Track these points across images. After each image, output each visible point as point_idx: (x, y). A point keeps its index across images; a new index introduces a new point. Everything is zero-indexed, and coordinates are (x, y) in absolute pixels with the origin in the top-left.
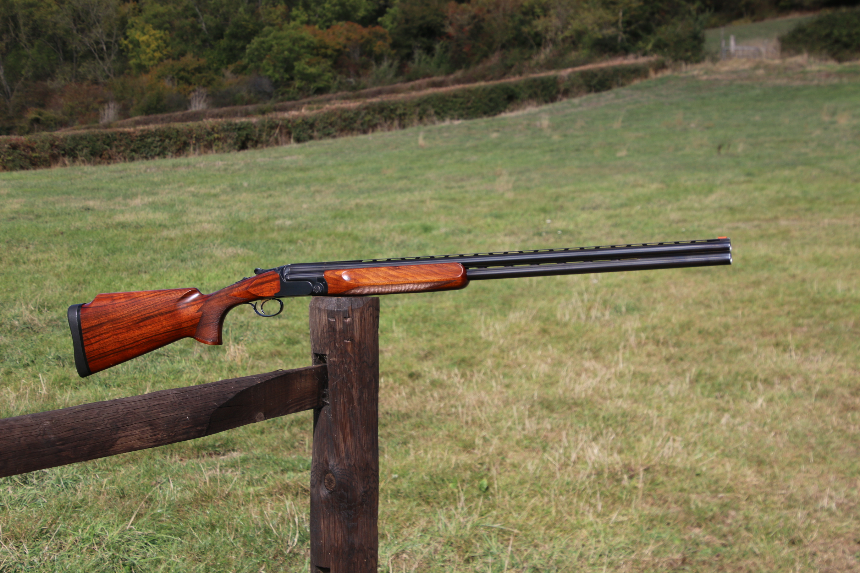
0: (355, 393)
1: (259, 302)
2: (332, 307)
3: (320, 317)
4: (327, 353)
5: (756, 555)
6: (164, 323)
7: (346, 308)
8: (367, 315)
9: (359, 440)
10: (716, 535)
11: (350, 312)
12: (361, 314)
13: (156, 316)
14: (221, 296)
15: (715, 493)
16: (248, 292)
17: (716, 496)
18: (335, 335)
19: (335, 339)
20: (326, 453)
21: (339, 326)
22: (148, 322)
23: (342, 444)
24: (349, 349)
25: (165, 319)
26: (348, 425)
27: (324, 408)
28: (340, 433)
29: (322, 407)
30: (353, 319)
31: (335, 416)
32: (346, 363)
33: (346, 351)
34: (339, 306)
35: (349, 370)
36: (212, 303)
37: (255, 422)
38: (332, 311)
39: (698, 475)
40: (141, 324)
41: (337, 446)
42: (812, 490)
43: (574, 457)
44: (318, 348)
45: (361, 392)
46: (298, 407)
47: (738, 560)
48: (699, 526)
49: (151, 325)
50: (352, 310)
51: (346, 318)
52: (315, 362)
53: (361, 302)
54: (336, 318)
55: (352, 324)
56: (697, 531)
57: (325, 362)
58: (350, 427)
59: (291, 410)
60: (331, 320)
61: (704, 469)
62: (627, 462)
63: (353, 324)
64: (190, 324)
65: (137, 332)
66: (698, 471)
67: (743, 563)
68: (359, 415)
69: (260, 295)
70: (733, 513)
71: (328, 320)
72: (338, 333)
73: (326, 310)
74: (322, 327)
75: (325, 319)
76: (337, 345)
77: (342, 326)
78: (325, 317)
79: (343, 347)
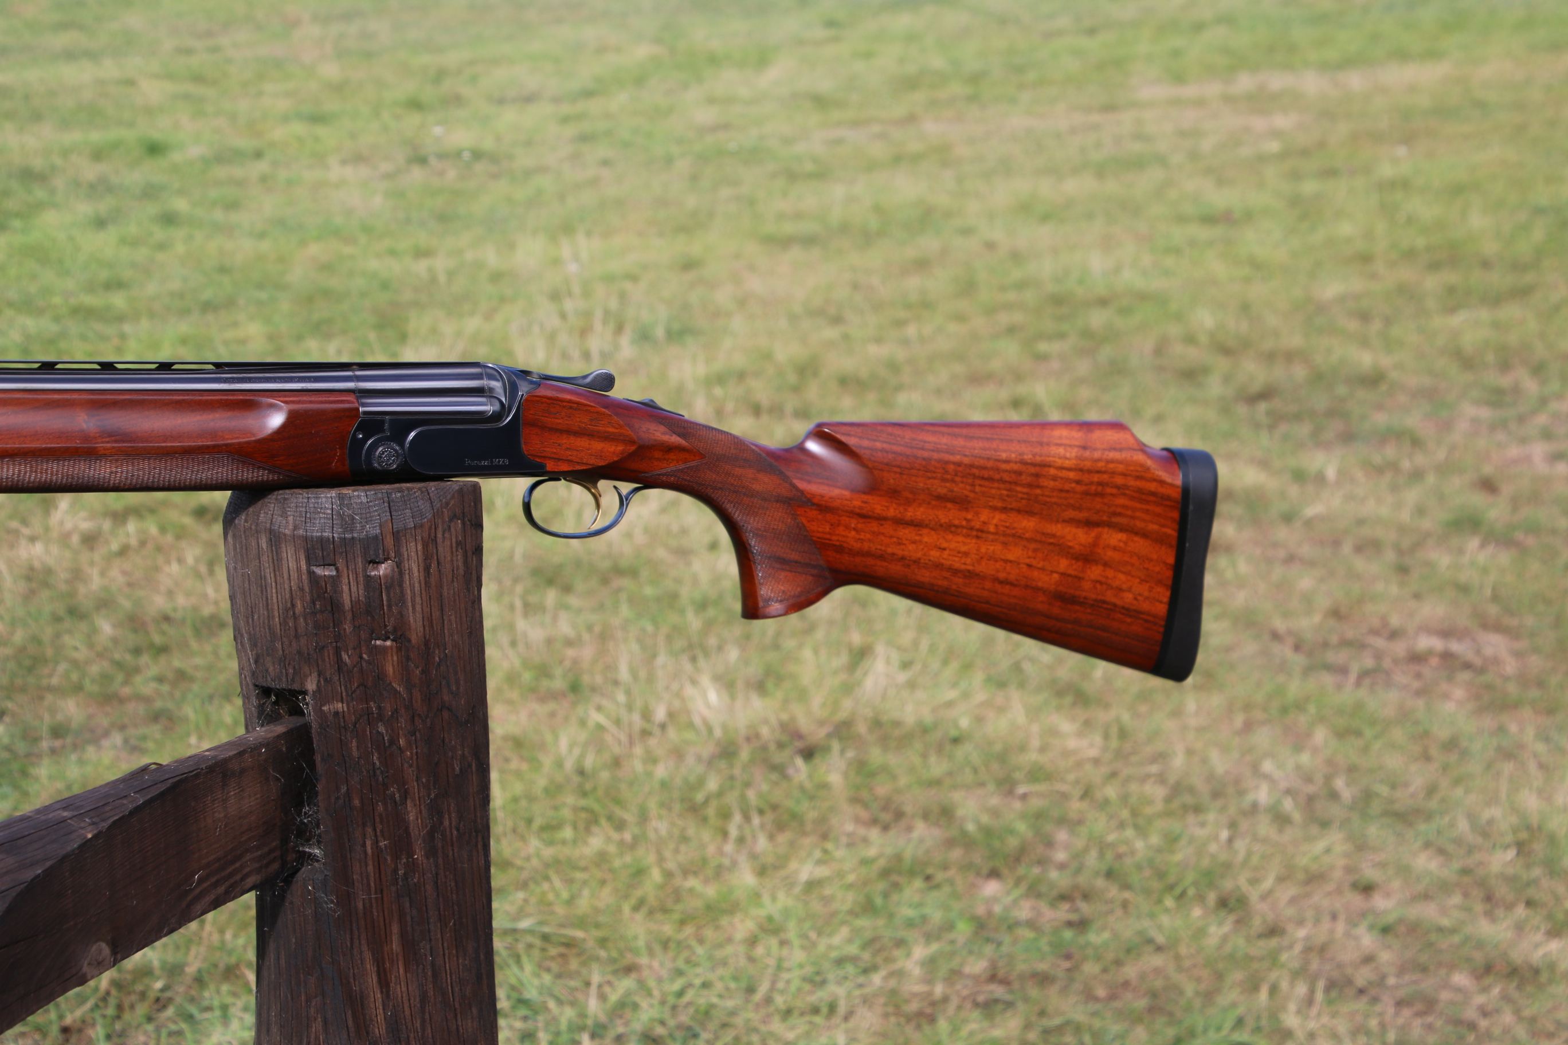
0: (415, 815)
2: (321, 528)
3: (277, 563)
4: (311, 685)
5: (1159, 949)
7: (372, 529)
8: (444, 549)
9: (435, 975)
10: (1039, 896)
11: (389, 541)
12: (425, 546)
15: (1007, 786)
17: (1010, 793)
18: (337, 623)
19: (338, 637)
20: (317, 1026)
21: (350, 592)
23: (375, 996)
24: (390, 670)
26: (395, 928)
27: (304, 872)
28: (368, 956)
29: (297, 870)
30: (399, 565)
31: (345, 900)
32: (380, 718)
33: (381, 677)
34: (348, 524)
35: (393, 741)
37: (83, 981)
38: (321, 540)
39: (956, 741)
41: (356, 1003)
42: (1220, 764)
43: (660, 714)
44: (273, 669)
45: (436, 810)
46: (221, 890)
47: (1118, 963)
48: (994, 874)
50: (396, 535)
51: (376, 563)
52: (267, 717)
53: (423, 505)
54: (341, 563)
55: (396, 581)
56: (992, 888)
57: (302, 714)
58: (403, 935)
59: (198, 907)
60: (319, 571)
61: (964, 723)
62: (785, 717)
63: (401, 585)
66: (954, 733)
67: (1130, 971)
68: (429, 887)
70: (1062, 836)
71: (311, 573)
72: (349, 616)
73: (299, 537)
74: (288, 596)
75: (299, 569)
76: (345, 657)
77: (361, 592)
78: (297, 561)
79: (369, 662)
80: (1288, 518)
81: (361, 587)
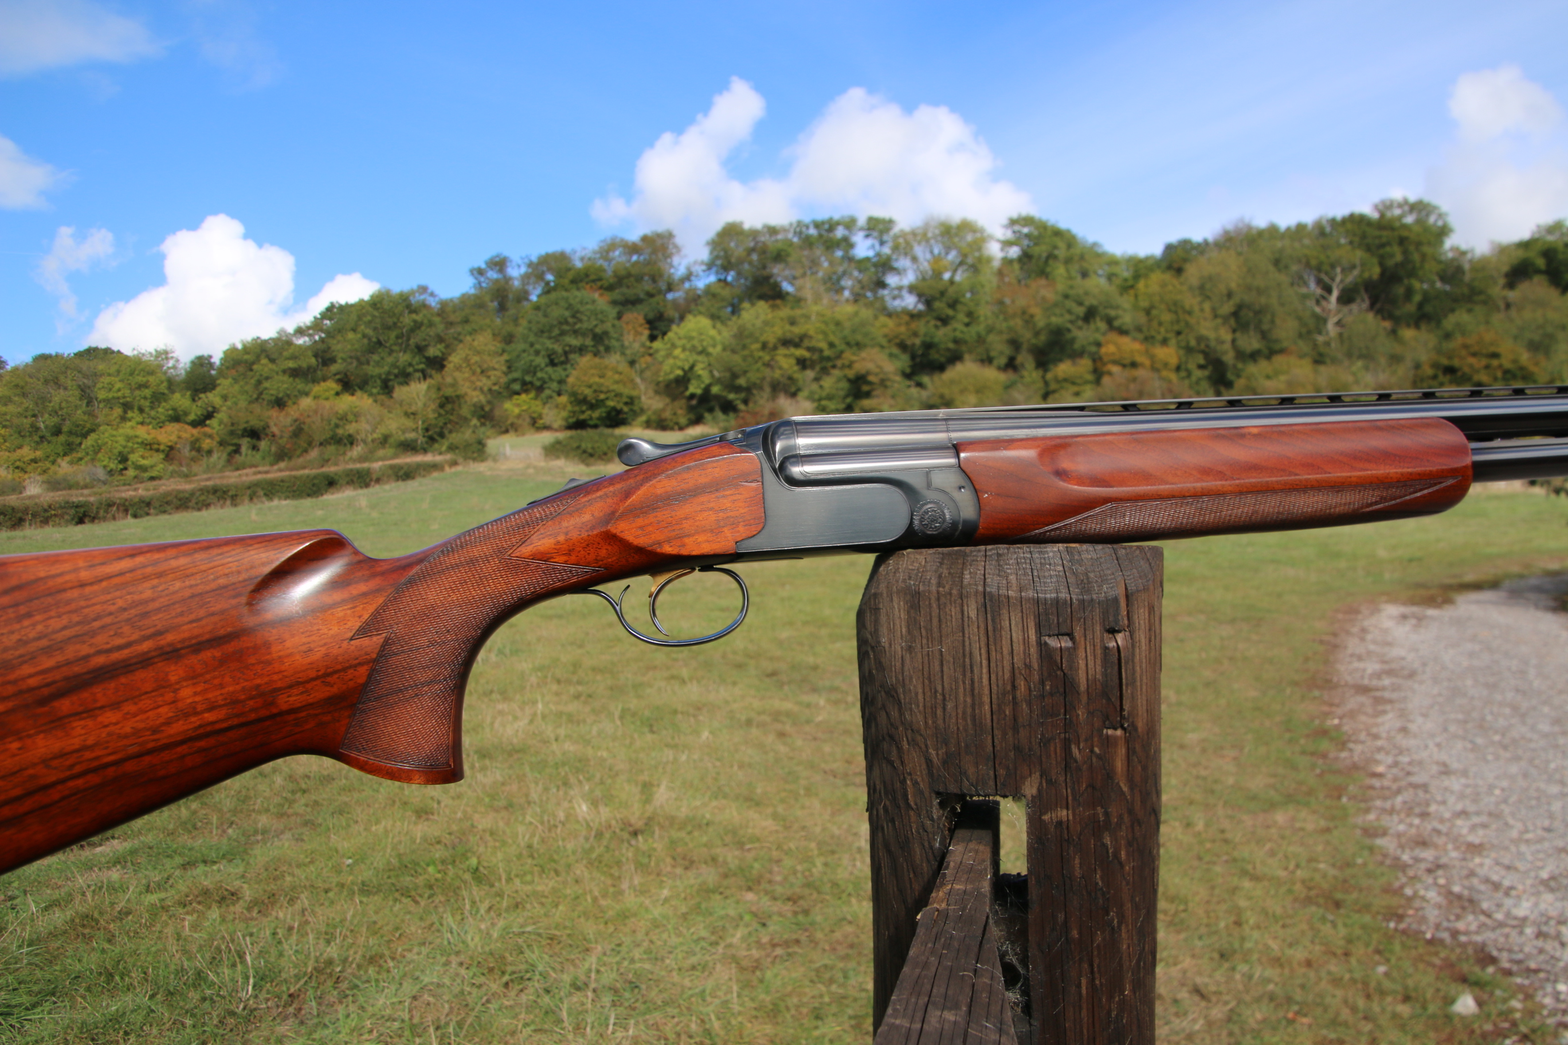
1: (644, 584)
2: (1050, 589)
3: (993, 634)
4: (1029, 789)
6: (187, 693)
7: (1108, 591)
11: (1122, 605)
13: (145, 661)
14: (472, 562)
16: (611, 538)
17: (743, 849)
18: (1069, 708)
19: (1069, 725)
21: (1087, 669)
22: (101, 693)
24: (1118, 766)
25: (193, 677)
30: (1132, 635)
32: (1108, 827)
33: (1110, 776)
34: (1084, 584)
36: (432, 594)
38: (1057, 601)
39: (707, 825)
40: (65, 705)
49: (115, 705)
50: (1128, 598)
51: (1113, 631)
53: (1145, 566)
54: (1078, 632)
55: (1131, 655)
60: (1053, 643)
61: (708, 816)
62: (620, 816)
63: (1134, 660)
64: (320, 693)
65: (44, 745)
66: (705, 821)
69: (668, 549)
71: (1041, 645)
72: (1084, 699)
73: (1028, 600)
74: (1007, 675)
75: (1026, 641)
76: (1075, 751)
77: (1099, 668)
78: (1024, 630)
79: (1099, 757)
80: (808, 722)
81: (1099, 662)
